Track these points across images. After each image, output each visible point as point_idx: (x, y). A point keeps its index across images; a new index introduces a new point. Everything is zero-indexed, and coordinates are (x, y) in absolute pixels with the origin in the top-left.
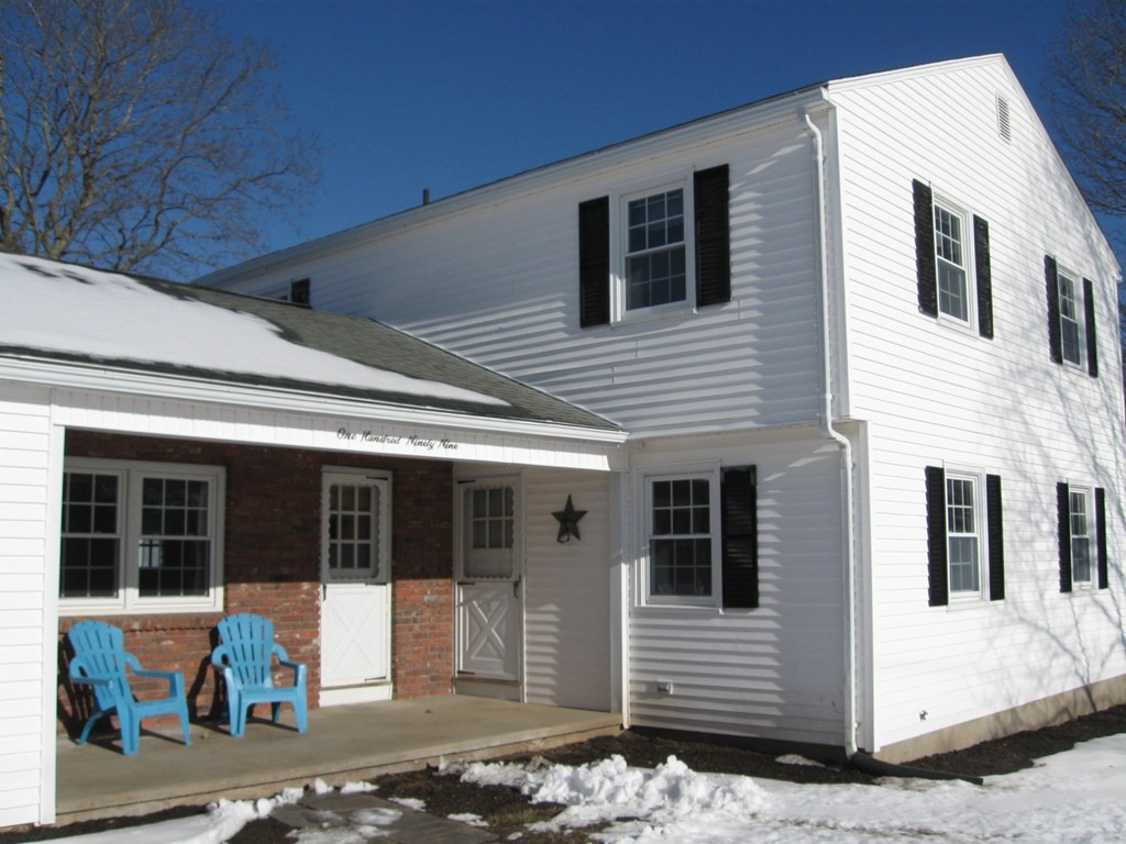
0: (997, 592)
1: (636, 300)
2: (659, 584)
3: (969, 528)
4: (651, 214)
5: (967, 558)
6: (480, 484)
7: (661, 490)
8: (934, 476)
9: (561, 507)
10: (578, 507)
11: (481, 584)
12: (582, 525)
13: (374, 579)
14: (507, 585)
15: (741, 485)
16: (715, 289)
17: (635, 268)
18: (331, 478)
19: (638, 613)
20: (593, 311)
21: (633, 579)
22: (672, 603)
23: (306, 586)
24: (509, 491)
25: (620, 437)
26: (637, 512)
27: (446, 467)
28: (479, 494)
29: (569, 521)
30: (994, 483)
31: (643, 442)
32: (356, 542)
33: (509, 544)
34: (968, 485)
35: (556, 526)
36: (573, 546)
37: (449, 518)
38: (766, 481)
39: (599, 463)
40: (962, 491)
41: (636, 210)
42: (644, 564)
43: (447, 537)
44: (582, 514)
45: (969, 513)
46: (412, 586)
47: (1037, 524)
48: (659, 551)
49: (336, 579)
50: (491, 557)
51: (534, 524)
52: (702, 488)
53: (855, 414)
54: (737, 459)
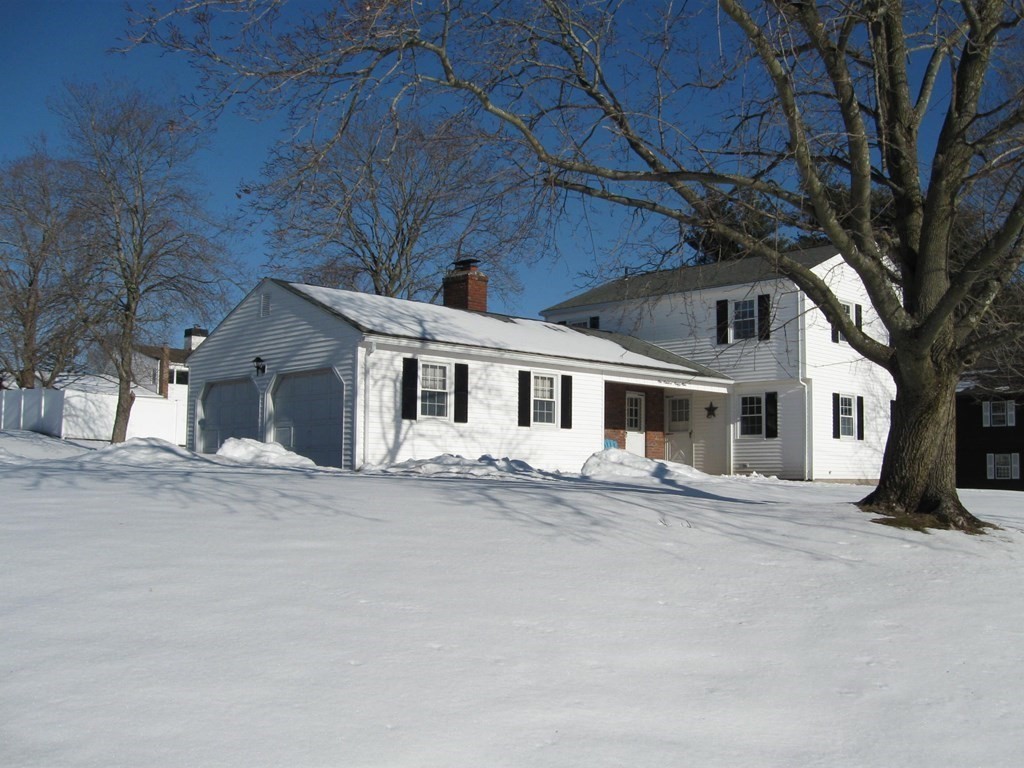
0: (861, 436)
1: (737, 336)
2: (744, 431)
3: (850, 414)
4: (743, 307)
5: (849, 424)
6: (675, 398)
7: (745, 400)
8: (836, 397)
9: (708, 406)
10: (714, 405)
11: (676, 435)
12: (716, 412)
13: (639, 430)
14: (687, 434)
15: (772, 398)
16: (765, 335)
17: (737, 326)
18: (630, 395)
19: (736, 441)
20: (722, 338)
21: (735, 430)
22: (747, 437)
23: (622, 432)
24: (687, 401)
25: (732, 382)
26: (736, 407)
27: (661, 390)
28: (674, 402)
29: (711, 411)
30: (860, 400)
31: (739, 384)
32: (634, 418)
33: (687, 419)
34: (850, 400)
35: (706, 412)
36: (713, 419)
37: (663, 410)
38: (780, 397)
39: (724, 390)
40: (848, 402)
41: (737, 305)
42: (739, 424)
43: (662, 417)
44: (716, 408)
45: (850, 410)
46: (651, 433)
47: (878, 413)
48: (744, 421)
49: (629, 430)
50: (681, 424)
51: (697, 413)
52: (759, 400)
53: (808, 376)
54: (771, 390)
